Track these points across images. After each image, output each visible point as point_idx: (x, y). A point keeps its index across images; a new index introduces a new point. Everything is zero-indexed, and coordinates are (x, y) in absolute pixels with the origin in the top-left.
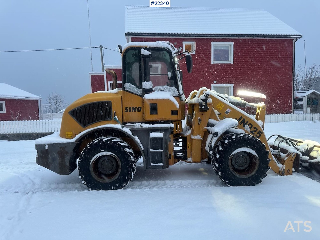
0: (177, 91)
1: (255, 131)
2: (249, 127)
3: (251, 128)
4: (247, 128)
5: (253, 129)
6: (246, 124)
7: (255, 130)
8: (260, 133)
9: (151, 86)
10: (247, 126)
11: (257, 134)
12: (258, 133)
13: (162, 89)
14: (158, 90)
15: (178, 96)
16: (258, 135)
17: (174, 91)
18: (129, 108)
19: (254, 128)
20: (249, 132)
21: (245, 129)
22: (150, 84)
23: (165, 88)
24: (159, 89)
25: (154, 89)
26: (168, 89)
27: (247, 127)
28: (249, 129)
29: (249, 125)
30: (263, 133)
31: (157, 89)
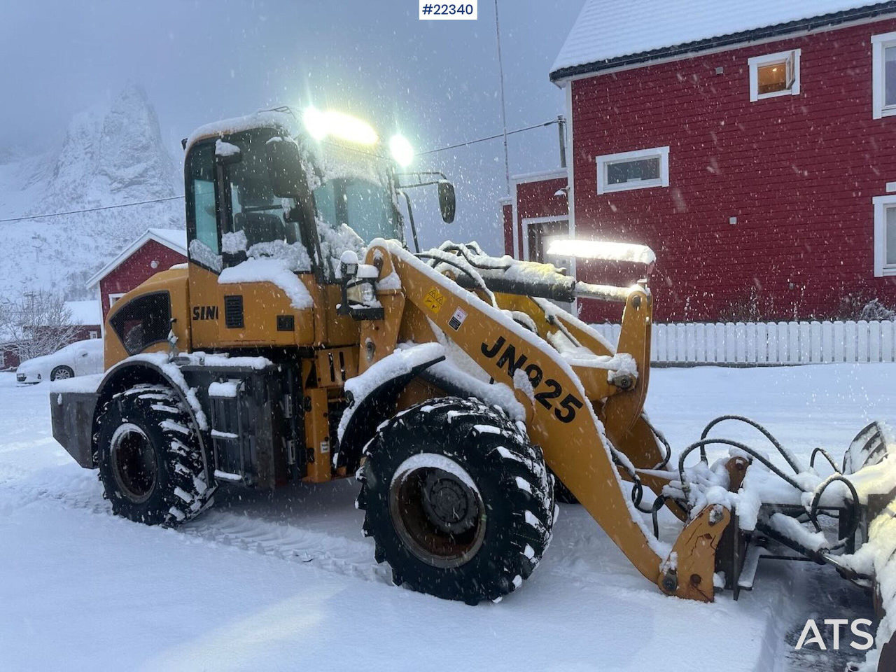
0: (307, 255)
1: (551, 395)
2: (530, 379)
3: (535, 382)
4: (519, 379)
5: (544, 388)
6: (519, 365)
7: (552, 389)
8: (571, 404)
9: (241, 243)
10: (520, 373)
11: (560, 407)
12: (564, 404)
13: (269, 251)
14: (258, 255)
15: (309, 269)
16: (565, 412)
17: (297, 254)
18: (200, 308)
19: (546, 382)
20: (528, 395)
21: (516, 386)
22: (238, 239)
23: (276, 248)
24: (262, 252)
25: (248, 253)
26: (282, 250)
27: (521, 376)
28: (529, 386)
29: (528, 371)
30: (582, 404)
31: (256, 251)
